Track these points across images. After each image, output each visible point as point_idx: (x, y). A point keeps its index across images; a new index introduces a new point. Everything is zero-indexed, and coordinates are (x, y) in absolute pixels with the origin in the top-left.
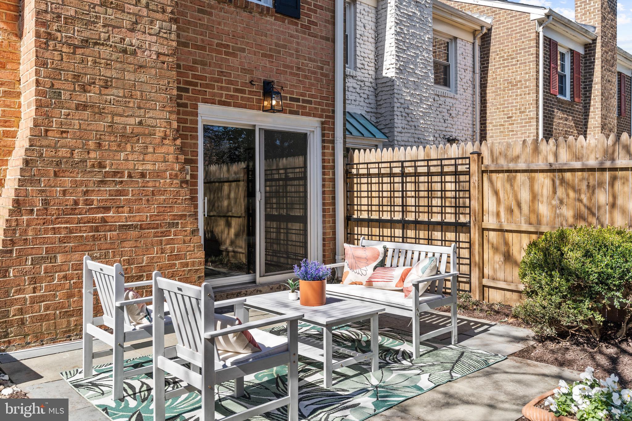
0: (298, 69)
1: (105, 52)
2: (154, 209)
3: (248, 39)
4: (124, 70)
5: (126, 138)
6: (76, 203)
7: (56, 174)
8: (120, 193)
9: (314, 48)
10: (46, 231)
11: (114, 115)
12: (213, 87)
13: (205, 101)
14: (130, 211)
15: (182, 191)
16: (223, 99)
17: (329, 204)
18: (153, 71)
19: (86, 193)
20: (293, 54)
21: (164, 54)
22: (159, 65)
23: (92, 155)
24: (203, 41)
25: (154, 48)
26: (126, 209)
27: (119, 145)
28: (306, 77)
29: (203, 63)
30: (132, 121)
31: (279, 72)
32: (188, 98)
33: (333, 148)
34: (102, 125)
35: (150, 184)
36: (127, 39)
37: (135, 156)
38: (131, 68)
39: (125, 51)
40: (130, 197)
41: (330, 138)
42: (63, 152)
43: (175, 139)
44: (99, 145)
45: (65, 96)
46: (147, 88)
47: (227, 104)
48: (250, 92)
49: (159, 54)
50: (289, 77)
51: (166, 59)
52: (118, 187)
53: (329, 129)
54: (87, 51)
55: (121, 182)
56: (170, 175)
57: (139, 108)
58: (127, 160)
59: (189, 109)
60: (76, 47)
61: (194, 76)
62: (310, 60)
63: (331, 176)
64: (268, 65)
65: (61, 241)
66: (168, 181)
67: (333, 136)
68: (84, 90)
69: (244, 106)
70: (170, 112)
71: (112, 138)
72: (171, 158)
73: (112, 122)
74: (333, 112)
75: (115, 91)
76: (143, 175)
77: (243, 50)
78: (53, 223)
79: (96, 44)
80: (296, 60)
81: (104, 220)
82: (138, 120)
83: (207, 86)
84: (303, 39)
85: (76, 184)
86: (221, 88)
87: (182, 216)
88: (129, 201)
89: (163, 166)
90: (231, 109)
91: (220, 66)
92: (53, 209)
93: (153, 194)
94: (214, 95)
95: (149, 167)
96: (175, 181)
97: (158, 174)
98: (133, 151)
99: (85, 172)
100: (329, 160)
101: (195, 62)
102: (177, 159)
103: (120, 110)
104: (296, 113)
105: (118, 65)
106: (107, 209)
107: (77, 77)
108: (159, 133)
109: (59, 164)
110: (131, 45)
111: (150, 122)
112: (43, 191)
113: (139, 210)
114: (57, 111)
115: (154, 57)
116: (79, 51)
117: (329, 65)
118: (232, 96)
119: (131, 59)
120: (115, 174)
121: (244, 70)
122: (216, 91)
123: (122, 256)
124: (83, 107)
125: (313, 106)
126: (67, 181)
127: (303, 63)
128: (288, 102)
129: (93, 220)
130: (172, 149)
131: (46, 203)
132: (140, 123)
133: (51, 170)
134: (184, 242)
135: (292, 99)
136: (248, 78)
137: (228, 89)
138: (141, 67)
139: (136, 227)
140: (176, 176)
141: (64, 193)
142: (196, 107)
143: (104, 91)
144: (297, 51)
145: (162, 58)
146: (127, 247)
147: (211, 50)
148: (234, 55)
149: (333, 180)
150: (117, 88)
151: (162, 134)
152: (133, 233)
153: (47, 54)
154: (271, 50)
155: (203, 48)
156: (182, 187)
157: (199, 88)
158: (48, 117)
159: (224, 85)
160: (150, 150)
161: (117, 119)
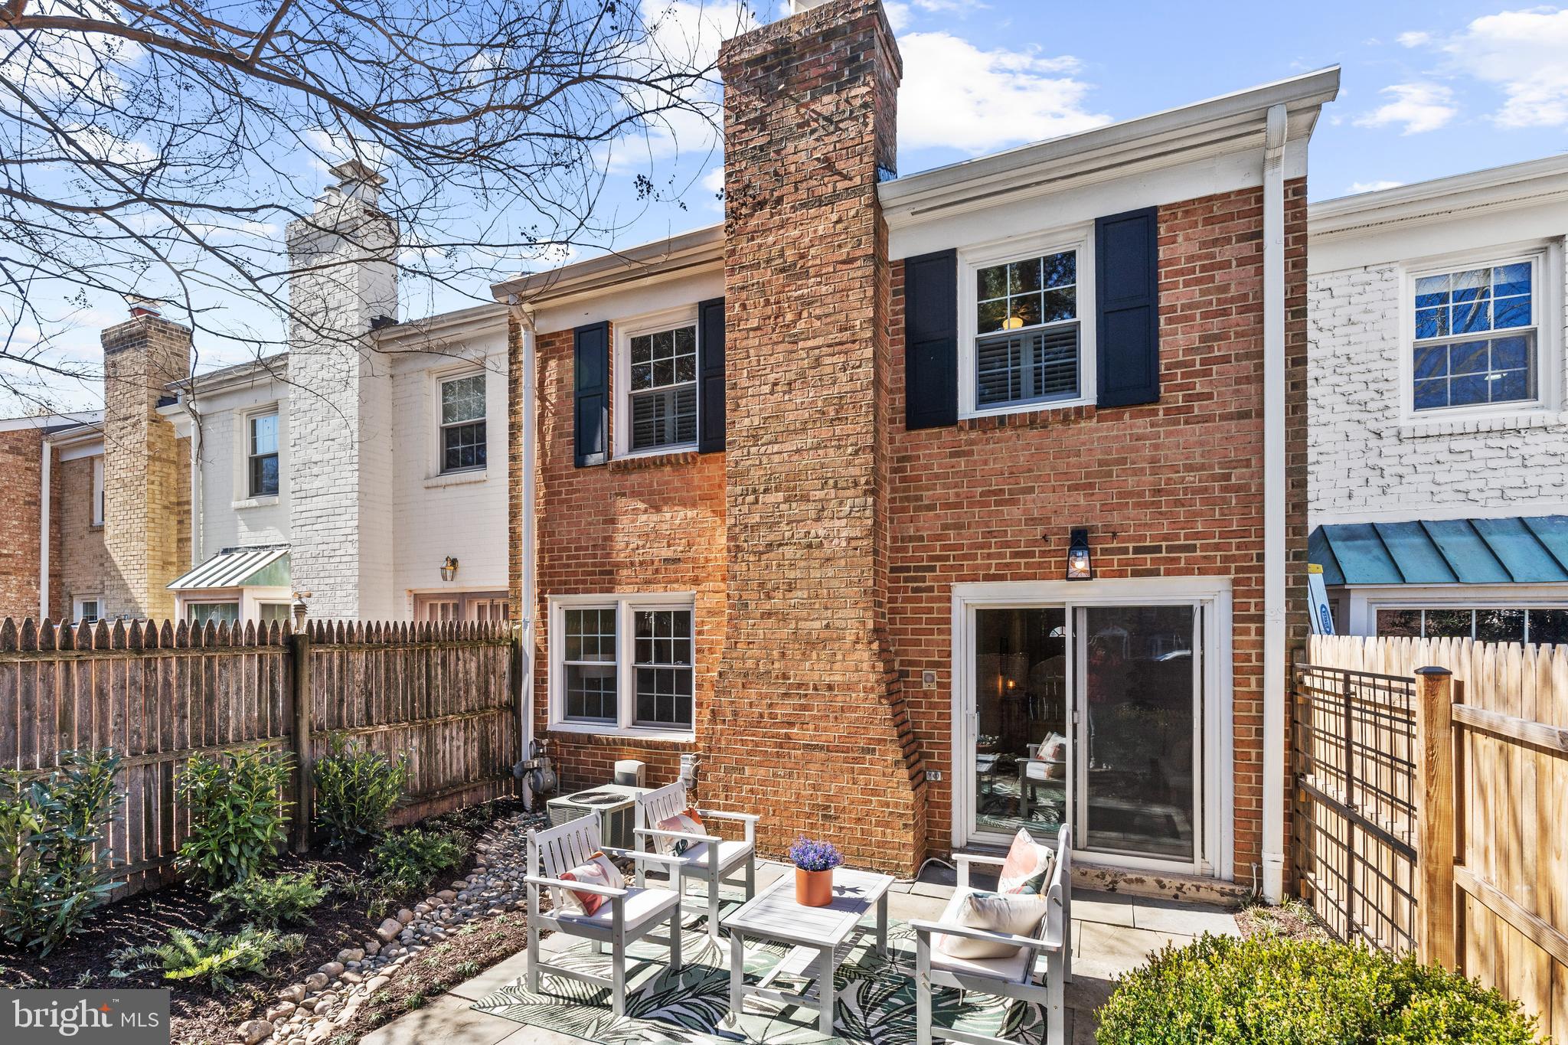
0: (1158, 492)
1: (789, 552)
2: (842, 730)
3: (1039, 470)
4: (809, 568)
5: (811, 644)
6: (761, 716)
7: (744, 686)
8: (804, 707)
9: (1201, 444)
10: (736, 741)
11: (798, 620)
12: (974, 557)
13: (961, 579)
14: (816, 729)
15: (881, 708)
16: (992, 571)
17: (1249, 744)
18: (843, 562)
19: (770, 706)
20: (1143, 469)
21: (856, 538)
22: (851, 553)
23: (777, 665)
24: (957, 495)
25: (844, 534)
26: (811, 726)
27: (804, 654)
28: (1179, 503)
29: (958, 526)
30: (817, 624)
31: (1107, 508)
32: (934, 579)
33: (1261, 632)
34: (785, 632)
35: (839, 699)
36: (813, 532)
37: (822, 666)
38: (816, 564)
39: (810, 546)
40: (815, 712)
41: (1253, 611)
42: (750, 664)
43: (870, 643)
44: (783, 655)
45: (752, 606)
46: (835, 583)
47: (1001, 578)
48: (1043, 554)
49: (849, 539)
50: (1131, 512)
51: (859, 543)
52: (803, 701)
53: (1249, 594)
54: (772, 555)
55: (806, 695)
56: (865, 688)
57: (826, 608)
58: (812, 670)
59: (936, 593)
60: (761, 553)
61: (943, 548)
62: (1190, 468)
63: (1254, 687)
64: (1082, 502)
65: (749, 753)
66: (862, 695)
67: (1261, 606)
68: (769, 597)
69: (1034, 577)
70: (864, 609)
71: (797, 646)
72: (866, 666)
73: (796, 628)
74: (1261, 557)
75: (799, 594)
76: (830, 688)
77: (1031, 490)
78: (741, 734)
79: (780, 545)
80: (1151, 478)
81: (788, 736)
82: (825, 622)
83: (965, 557)
84: (1168, 434)
85: (761, 696)
86: (989, 556)
87: (880, 741)
88: (814, 717)
89: (855, 677)
90: (1009, 584)
91: (987, 524)
92: (741, 720)
93: (843, 711)
94: (977, 567)
95: (838, 678)
96: (871, 696)
97: (849, 687)
98: (819, 659)
99: (769, 684)
100: (1250, 655)
101: (945, 527)
102: (873, 667)
103: (804, 613)
104: (1154, 573)
105: (803, 564)
106: (791, 725)
107: (762, 585)
108: (850, 637)
109: (746, 675)
110: (817, 537)
111: (838, 623)
112: (733, 702)
113: (825, 729)
114: (744, 622)
115: (844, 544)
116: (764, 557)
117: (1248, 466)
118: (1007, 565)
119: (816, 553)
120: (799, 686)
121: (1032, 521)
122: (979, 561)
123: (807, 778)
124: (768, 615)
125: (1198, 553)
126: (752, 692)
127: (1169, 479)
128: (1131, 556)
129: (777, 736)
130: (866, 655)
131: (735, 714)
132: (827, 626)
133: (740, 681)
134: (884, 775)
135: (1137, 550)
136: (1039, 530)
137: (1001, 556)
138: (828, 560)
139: (822, 748)
140: (872, 689)
141: (751, 705)
142: (949, 589)
143: (789, 595)
144: (1154, 460)
145: (854, 544)
146: (813, 770)
147: (971, 505)
148: (1012, 502)
149: (1259, 696)
150: (801, 589)
151: (853, 638)
152: (820, 755)
153: (736, 567)
154: (1088, 475)
155: (958, 505)
156: (880, 703)
157: (952, 563)
158: (736, 628)
159: (993, 550)
160: (839, 657)
161: (802, 624)
